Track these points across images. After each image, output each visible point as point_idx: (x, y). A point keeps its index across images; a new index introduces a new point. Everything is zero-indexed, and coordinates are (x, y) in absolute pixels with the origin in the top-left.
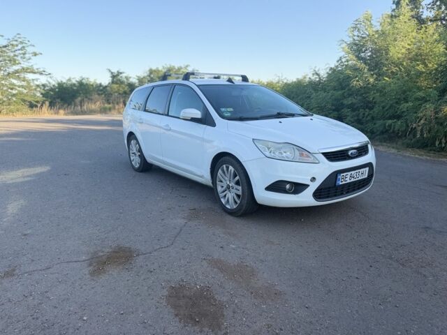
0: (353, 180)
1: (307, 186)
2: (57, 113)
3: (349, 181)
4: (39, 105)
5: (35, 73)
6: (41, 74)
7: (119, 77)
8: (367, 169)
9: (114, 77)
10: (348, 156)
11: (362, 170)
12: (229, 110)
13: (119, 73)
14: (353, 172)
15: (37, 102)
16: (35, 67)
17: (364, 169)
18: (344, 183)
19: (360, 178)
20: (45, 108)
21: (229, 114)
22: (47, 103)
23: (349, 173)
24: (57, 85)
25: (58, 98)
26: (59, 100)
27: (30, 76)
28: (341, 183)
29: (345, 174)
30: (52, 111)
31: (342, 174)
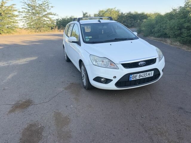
0: (141, 78)
1: (111, 80)
2: (60, 31)
3: (138, 78)
4: (54, 28)
5: (52, 15)
6: (55, 15)
7: (86, 15)
8: (153, 72)
9: (84, 15)
10: (138, 65)
11: (149, 72)
12: (89, 37)
13: (86, 13)
14: (141, 74)
15: (54, 27)
16: (52, 12)
17: (151, 72)
18: (135, 79)
19: (147, 77)
20: (56, 29)
21: (88, 40)
22: (57, 27)
23: (138, 75)
24: (62, 19)
25: (62, 25)
26: (62, 26)
27: (50, 16)
28: (132, 80)
29: (135, 75)
30: (59, 30)
31: (133, 75)
